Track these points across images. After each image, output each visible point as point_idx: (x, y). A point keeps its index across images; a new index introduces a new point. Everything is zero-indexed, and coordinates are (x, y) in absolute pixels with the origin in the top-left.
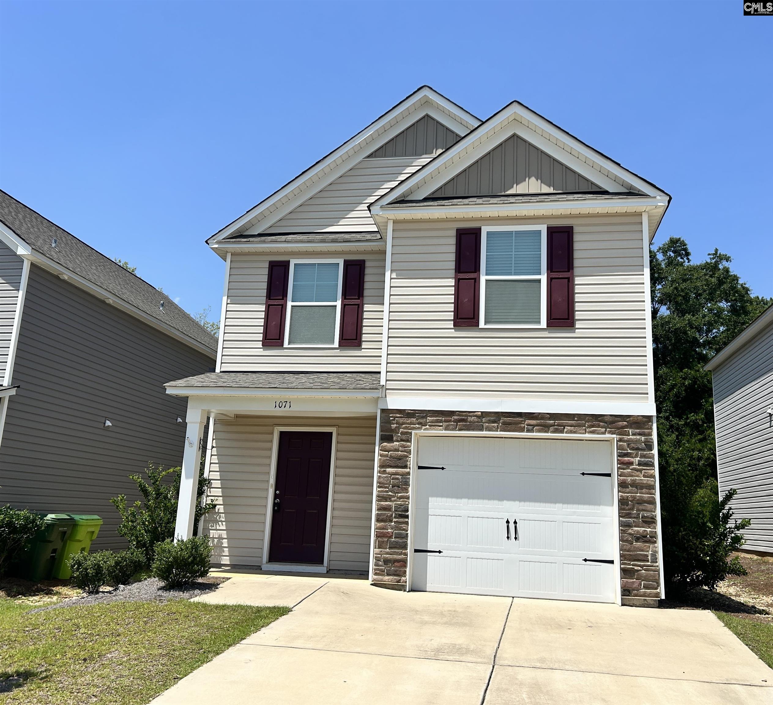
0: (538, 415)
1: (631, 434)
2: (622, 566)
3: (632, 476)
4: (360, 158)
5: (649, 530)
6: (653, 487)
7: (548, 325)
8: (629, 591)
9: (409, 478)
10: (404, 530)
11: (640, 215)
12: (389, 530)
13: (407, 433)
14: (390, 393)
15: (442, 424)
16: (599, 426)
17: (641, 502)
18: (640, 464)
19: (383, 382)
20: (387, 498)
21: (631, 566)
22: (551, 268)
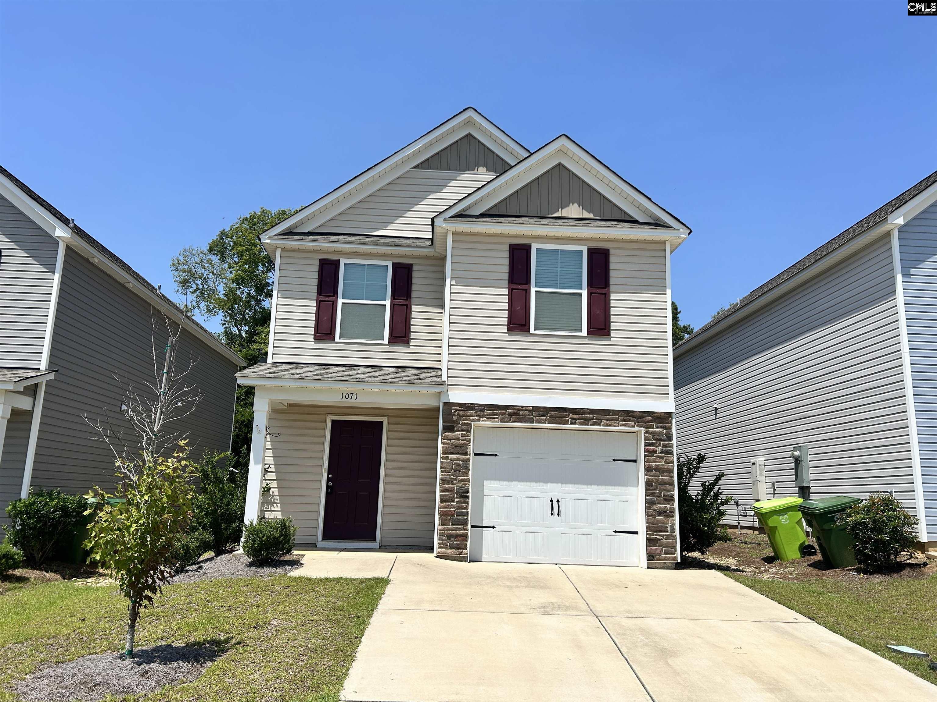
0: (580, 411)
1: (655, 427)
2: (648, 536)
3: (656, 462)
4: (407, 168)
5: (668, 506)
6: (672, 471)
7: (589, 333)
8: (653, 557)
9: (469, 464)
10: (465, 509)
11: (664, 243)
12: (451, 509)
13: (467, 424)
14: (451, 389)
15: (498, 417)
16: (630, 421)
17: (663, 483)
18: (662, 453)
19: (444, 378)
20: (450, 481)
21: (655, 536)
22: (591, 284)
